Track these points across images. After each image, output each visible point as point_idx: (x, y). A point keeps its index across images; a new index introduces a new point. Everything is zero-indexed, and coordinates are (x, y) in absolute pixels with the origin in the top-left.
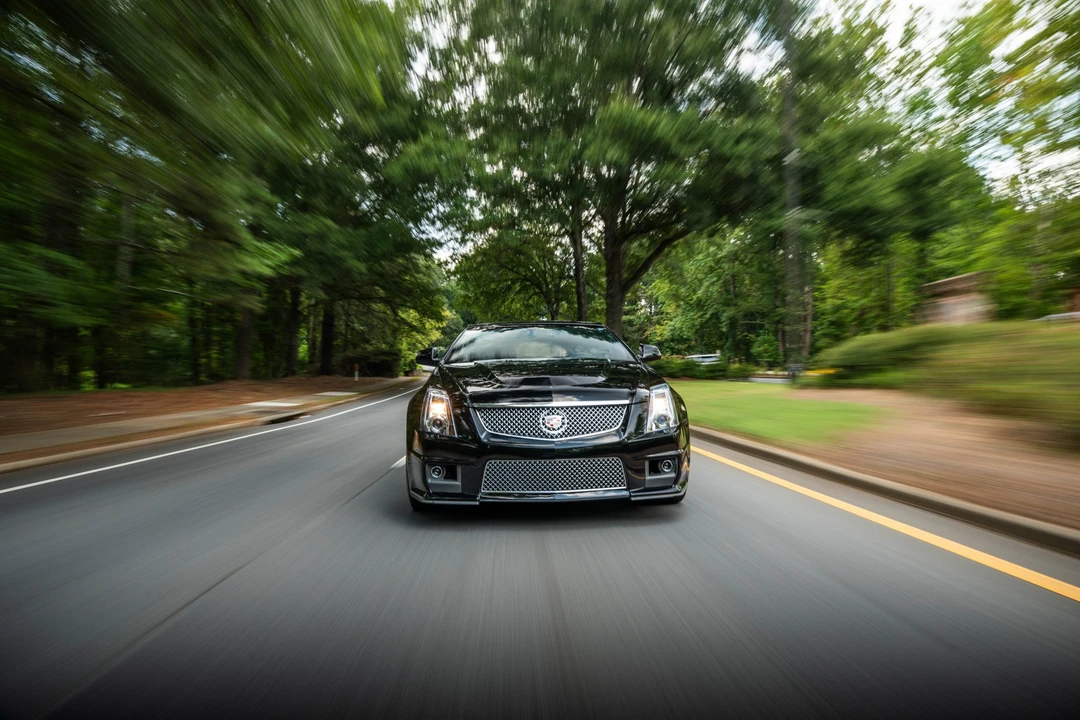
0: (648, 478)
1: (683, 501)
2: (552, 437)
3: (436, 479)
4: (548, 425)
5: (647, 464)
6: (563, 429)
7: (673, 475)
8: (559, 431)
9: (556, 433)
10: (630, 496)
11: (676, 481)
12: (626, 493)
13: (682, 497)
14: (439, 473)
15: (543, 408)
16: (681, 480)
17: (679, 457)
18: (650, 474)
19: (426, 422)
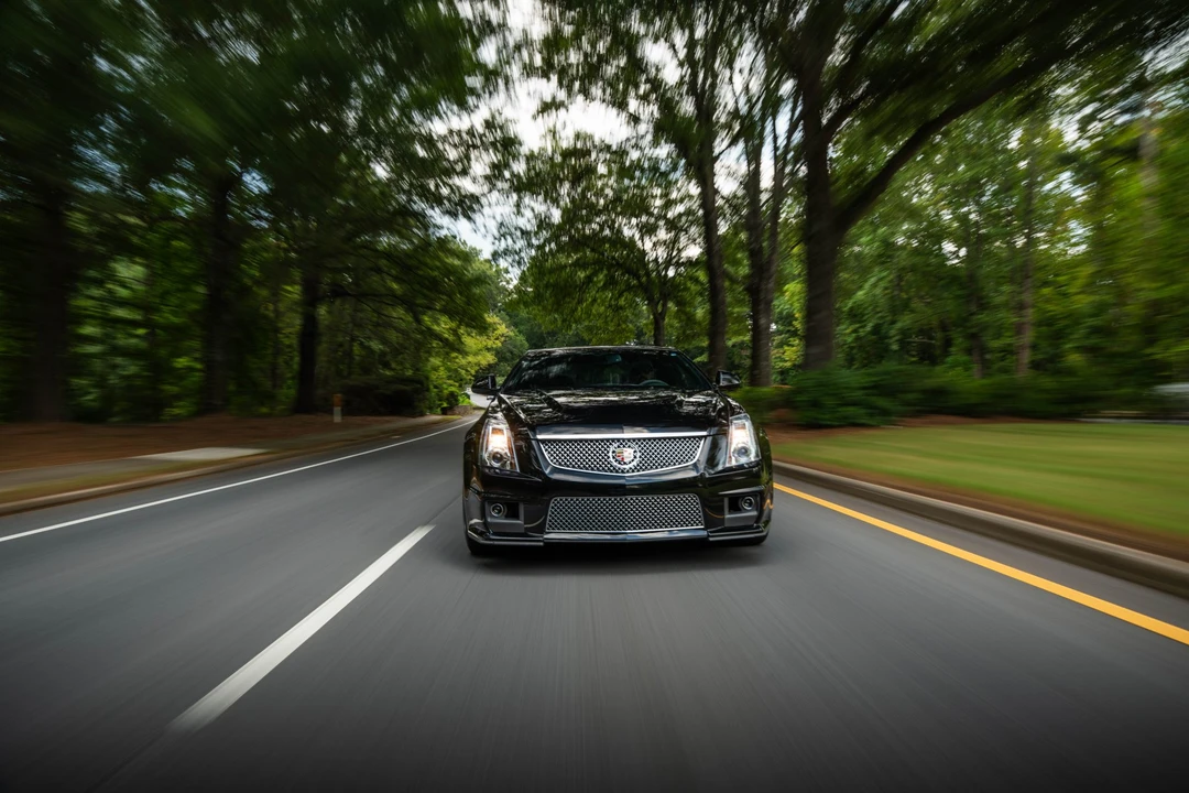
0: (727, 516)
1: (766, 542)
2: (623, 472)
3: (496, 518)
4: (619, 459)
5: (726, 501)
6: (635, 463)
7: (755, 513)
8: (631, 465)
9: (627, 467)
10: (709, 536)
11: (758, 519)
12: (705, 533)
13: (764, 538)
14: (500, 511)
15: (613, 440)
16: (764, 519)
17: (761, 493)
18: (730, 513)
19: (486, 456)
